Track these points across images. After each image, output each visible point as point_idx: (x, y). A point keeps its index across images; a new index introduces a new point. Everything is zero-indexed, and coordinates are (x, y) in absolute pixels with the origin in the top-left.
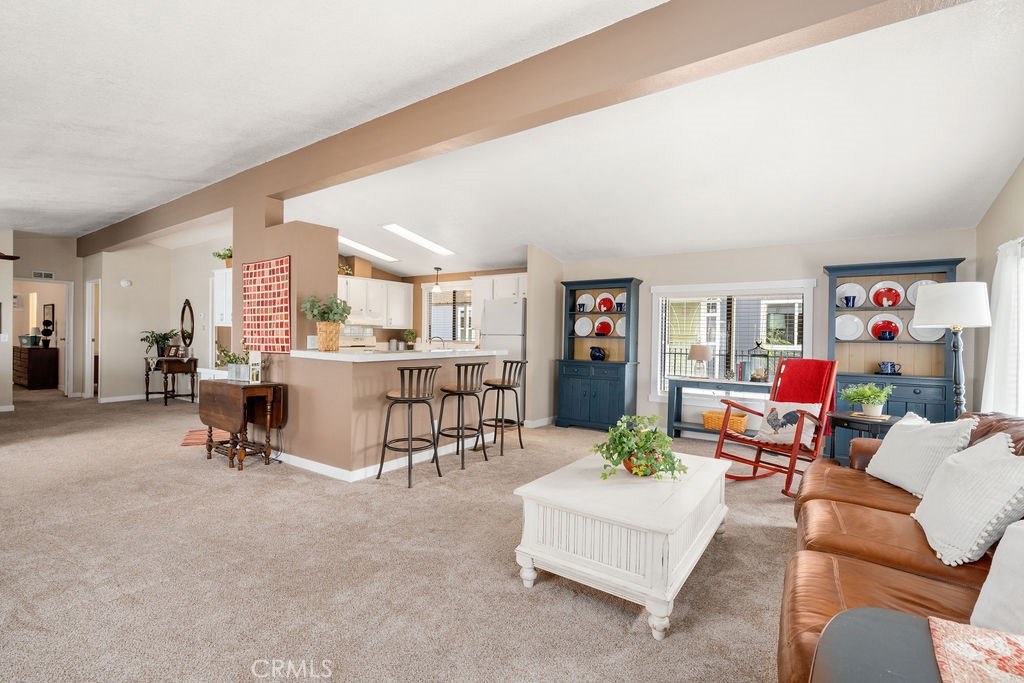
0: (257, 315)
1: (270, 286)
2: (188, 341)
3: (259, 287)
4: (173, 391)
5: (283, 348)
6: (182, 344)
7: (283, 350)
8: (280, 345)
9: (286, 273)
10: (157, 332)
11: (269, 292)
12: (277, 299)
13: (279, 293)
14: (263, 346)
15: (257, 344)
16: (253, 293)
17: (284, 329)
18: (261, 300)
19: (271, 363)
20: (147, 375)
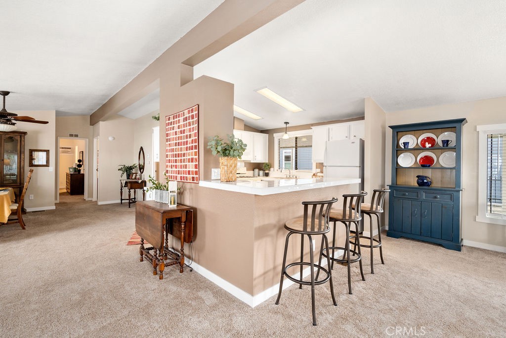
0: (174, 153)
1: (184, 130)
2: (142, 170)
3: (176, 132)
4: (135, 198)
5: (193, 178)
6: (139, 172)
7: (193, 180)
8: (191, 176)
9: (196, 119)
10: (127, 165)
11: (182, 135)
12: (189, 140)
13: (190, 135)
14: (179, 176)
15: (175, 175)
16: (172, 137)
17: (194, 163)
18: (178, 141)
19: (185, 189)
20: (121, 189)
